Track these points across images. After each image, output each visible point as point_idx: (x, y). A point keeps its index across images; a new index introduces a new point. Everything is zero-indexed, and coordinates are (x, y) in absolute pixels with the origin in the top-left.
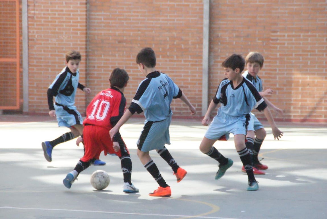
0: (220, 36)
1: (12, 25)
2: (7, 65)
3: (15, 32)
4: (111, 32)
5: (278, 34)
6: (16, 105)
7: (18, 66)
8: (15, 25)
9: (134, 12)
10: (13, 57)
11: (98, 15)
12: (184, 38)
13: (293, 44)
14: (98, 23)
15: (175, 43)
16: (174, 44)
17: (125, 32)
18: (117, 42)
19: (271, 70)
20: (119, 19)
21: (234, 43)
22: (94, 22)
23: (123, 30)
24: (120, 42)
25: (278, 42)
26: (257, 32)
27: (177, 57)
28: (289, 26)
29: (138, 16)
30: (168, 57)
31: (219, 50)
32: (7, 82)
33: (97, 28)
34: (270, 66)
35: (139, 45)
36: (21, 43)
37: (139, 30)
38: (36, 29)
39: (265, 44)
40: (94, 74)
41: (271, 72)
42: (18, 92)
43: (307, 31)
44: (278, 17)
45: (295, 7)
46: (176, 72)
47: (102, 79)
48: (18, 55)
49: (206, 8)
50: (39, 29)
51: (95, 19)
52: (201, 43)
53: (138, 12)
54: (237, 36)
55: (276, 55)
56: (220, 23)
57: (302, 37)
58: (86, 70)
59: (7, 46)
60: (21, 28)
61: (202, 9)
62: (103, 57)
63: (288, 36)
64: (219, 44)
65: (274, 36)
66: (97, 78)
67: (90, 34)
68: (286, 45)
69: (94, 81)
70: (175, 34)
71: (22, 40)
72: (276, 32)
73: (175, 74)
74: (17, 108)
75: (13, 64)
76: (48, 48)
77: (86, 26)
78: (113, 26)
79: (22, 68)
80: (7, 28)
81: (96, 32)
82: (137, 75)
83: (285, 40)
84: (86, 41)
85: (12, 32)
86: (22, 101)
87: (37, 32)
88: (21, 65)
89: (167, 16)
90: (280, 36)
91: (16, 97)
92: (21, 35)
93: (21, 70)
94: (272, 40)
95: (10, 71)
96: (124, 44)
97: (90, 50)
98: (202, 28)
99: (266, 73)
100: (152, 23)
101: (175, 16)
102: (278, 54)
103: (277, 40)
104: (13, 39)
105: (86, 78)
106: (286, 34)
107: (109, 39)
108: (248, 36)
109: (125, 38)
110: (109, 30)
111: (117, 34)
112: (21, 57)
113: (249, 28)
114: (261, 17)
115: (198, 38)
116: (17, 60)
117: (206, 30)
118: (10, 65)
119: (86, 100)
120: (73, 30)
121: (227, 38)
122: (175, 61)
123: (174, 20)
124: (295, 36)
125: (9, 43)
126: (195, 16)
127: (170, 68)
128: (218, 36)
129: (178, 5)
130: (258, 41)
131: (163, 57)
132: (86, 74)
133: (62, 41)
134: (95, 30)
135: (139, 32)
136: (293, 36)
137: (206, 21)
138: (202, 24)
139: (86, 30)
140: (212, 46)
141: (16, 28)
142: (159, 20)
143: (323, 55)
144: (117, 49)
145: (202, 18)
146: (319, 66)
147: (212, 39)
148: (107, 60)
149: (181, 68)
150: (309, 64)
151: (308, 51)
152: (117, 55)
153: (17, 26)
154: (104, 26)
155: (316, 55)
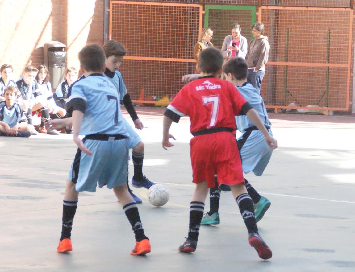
1: (346, 33)
2: (339, 70)
3: (348, 39)
6: (345, 107)
7: (349, 71)
8: (349, 33)
10: (345, 63)
32: (338, 86)
36: (353, 50)
42: (348, 95)
48: (349, 62)
59: (340, 52)
71: (354, 47)
74: (347, 109)
75: (345, 70)
79: (353, 73)
80: (340, 36)
85: (346, 40)
86: (351, 103)
88: (352, 70)
91: (346, 99)
92: (353, 43)
93: (352, 75)
95: (341, 76)
104: (346, 47)
112: (352, 63)
116: (348, 66)
118: (342, 70)
125: (343, 49)
141: (349, 36)
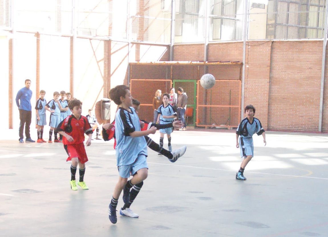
1: (238, 91)
2: (235, 108)
3: (239, 94)
4: (279, 94)
7: (239, 109)
9: (290, 86)
10: (238, 105)
11: (274, 87)
12: (312, 97)
16: (307, 100)
17: (286, 94)
18: (282, 99)
20: (283, 89)
24: (284, 99)
27: (309, 105)
30: (304, 105)
35: (292, 100)
36: (241, 99)
37: (292, 94)
38: (247, 93)
46: (308, 112)
47: (275, 115)
48: (240, 105)
49: (322, 84)
50: (249, 93)
51: (273, 89)
52: (319, 99)
53: (292, 86)
58: (268, 111)
60: (241, 93)
61: (321, 85)
62: (276, 105)
67: (270, 95)
70: (308, 95)
73: (307, 113)
75: (237, 108)
76: (252, 101)
77: (269, 92)
78: (280, 92)
79: (241, 110)
80: (235, 93)
81: (273, 94)
82: (290, 113)
84: (269, 98)
87: (248, 95)
88: (241, 108)
89: (305, 88)
92: (241, 96)
95: (236, 111)
96: (285, 100)
98: (320, 93)
100: (298, 91)
104: (238, 98)
105: (268, 114)
107: (279, 98)
109: (286, 97)
111: (282, 95)
112: (241, 105)
115: (318, 97)
117: (322, 94)
119: (268, 124)
120: (263, 93)
122: (307, 107)
123: (307, 89)
125: (236, 99)
126: (317, 88)
129: (309, 83)
131: (302, 105)
132: (268, 112)
133: (259, 98)
137: (322, 90)
138: (320, 91)
139: (269, 93)
140: (324, 101)
142: (301, 89)
144: (282, 102)
145: (320, 88)
147: (325, 97)
149: (310, 110)
152: (282, 104)
153: (240, 92)
154: (277, 92)
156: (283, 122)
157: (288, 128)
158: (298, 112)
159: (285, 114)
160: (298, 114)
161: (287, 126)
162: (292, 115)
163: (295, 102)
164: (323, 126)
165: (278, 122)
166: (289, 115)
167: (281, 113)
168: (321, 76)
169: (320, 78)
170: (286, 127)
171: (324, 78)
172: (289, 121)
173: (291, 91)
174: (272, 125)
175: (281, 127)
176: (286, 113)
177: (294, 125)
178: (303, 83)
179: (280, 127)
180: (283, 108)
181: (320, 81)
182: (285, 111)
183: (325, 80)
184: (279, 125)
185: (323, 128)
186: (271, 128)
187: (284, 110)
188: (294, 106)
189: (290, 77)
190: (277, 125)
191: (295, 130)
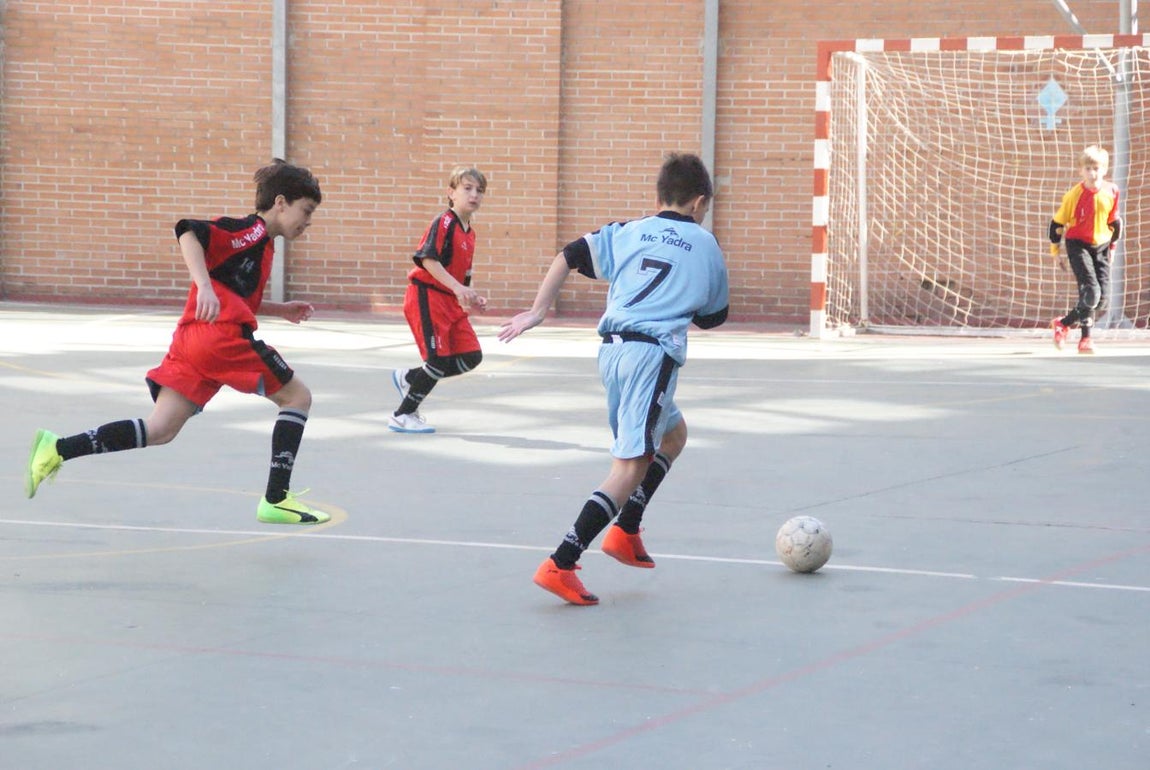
0: (310, 120)
4: (56, 107)
5: (442, 119)
9: (113, 63)
11: (26, 68)
12: (228, 124)
13: (473, 142)
14: (25, 84)
15: (209, 135)
16: (205, 138)
17: (90, 108)
18: (72, 131)
19: (425, 200)
20: (75, 78)
21: (343, 137)
22: (18, 84)
23: (87, 104)
24: (78, 130)
25: (441, 136)
26: (394, 114)
27: (213, 167)
28: (462, 103)
29: (120, 72)
30: (191, 166)
31: (310, 154)
33: (23, 98)
34: (423, 191)
35: (124, 138)
37: (123, 105)
39: (411, 141)
40: (19, 203)
41: (427, 204)
43: (505, 114)
44: (441, 81)
45: (476, 61)
46: (211, 201)
47: (38, 215)
49: (279, 57)
51: (20, 76)
52: (267, 135)
53: (120, 63)
54: (350, 123)
55: (438, 167)
56: (312, 92)
57: (492, 128)
61: (269, 60)
62: (38, 165)
63: (463, 124)
64: (310, 139)
65: (434, 124)
66: (27, 211)
67: (8, 110)
68: (459, 145)
69: (18, 220)
70: (207, 114)
72: (437, 115)
73: (207, 206)
78: (61, 94)
81: (22, 106)
82: (121, 207)
83: (456, 133)
89: (187, 74)
90: (445, 124)
94: (428, 132)
96: (90, 135)
97: (9, 148)
98: (270, 102)
99: (414, 207)
100: (155, 89)
101: (206, 75)
102: (441, 164)
103: (439, 132)
106: (458, 121)
107: (52, 124)
108: (373, 123)
109: (90, 121)
110: (52, 103)
111: (72, 113)
113: (375, 104)
114: (401, 80)
115: (260, 125)
117: (279, 108)
121: (327, 126)
122: (208, 176)
123: (205, 83)
124: (480, 125)
126: (255, 76)
127: (197, 192)
128: (307, 122)
129: (212, 49)
130: (395, 135)
131: (180, 166)
134: (20, 101)
135: (124, 109)
136: (474, 125)
137: (279, 87)
138: (270, 93)
140: (293, 143)
142: (171, 82)
143: (539, 168)
144: (72, 147)
145: (269, 79)
146: (530, 194)
147: (293, 126)
148: (49, 171)
149: (224, 193)
150: (509, 187)
151: (506, 159)
152: (72, 160)
154: (41, 94)
155: (523, 168)
156: (85, 255)
157: (110, 287)
158: (160, 200)
159: (90, 210)
160: (158, 212)
161: (105, 273)
162: (129, 216)
163: (140, 148)
164: (292, 275)
165: (52, 254)
166: (111, 215)
167: (72, 205)
168: (271, 17)
169: (266, 26)
170: (102, 281)
171: (289, 26)
172: (111, 248)
173: (121, 89)
174: (26, 270)
175: (71, 282)
176: (94, 206)
177: (140, 269)
178: (178, 48)
179: (67, 280)
180: (77, 180)
181: (267, 42)
182: (92, 197)
183: (293, 38)
184: (63, 271)
185: (291, 283)
186: (21, 284)
187: (86, 189)
188: (140, 169)
189: (106, 14)
190: (50, 271)
191: (148, 297)
